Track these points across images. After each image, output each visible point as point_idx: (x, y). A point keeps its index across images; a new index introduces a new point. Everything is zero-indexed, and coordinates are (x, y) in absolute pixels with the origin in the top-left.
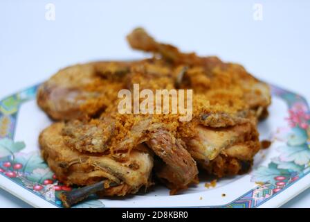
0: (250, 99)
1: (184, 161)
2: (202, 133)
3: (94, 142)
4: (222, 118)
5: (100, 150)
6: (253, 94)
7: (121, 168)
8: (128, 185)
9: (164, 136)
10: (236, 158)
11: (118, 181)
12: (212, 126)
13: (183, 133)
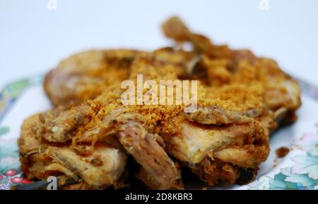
0: (271, 98)
1: (156, 161)
2: (187, 129)
3: (54, 129)
4: (213, 114)
5: (59, 140)
6: (276, 92)
7: (80, 163)
8: (87, 184)
9: (134, 129)
10: (230, 164)
11: (76, 178)
12: (200, 122)
13: (164, 128)
